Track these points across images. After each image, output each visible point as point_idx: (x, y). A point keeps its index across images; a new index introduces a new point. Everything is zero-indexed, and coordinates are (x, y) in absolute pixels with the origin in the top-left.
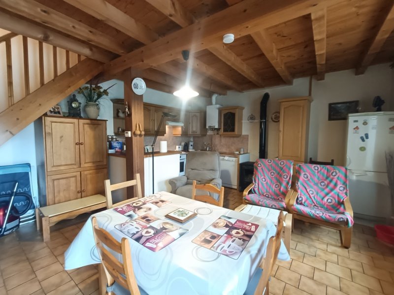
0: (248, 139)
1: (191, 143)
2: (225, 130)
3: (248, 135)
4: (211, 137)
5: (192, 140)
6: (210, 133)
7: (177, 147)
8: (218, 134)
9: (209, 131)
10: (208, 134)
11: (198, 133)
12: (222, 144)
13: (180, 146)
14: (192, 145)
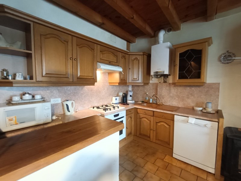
0: (218, 89)
1: (130, 93)
2: (181, 77)
3: (219, 84)
4: (156, 86)
5: (130, 88)
6: (154, 81)
7: (114, 98)
8: (165, 82)
9: (153, 79)
10: (151, 82)
11: (140, 81)
12: (171, 95)
13: (118, 98)
14: (131, 96)
